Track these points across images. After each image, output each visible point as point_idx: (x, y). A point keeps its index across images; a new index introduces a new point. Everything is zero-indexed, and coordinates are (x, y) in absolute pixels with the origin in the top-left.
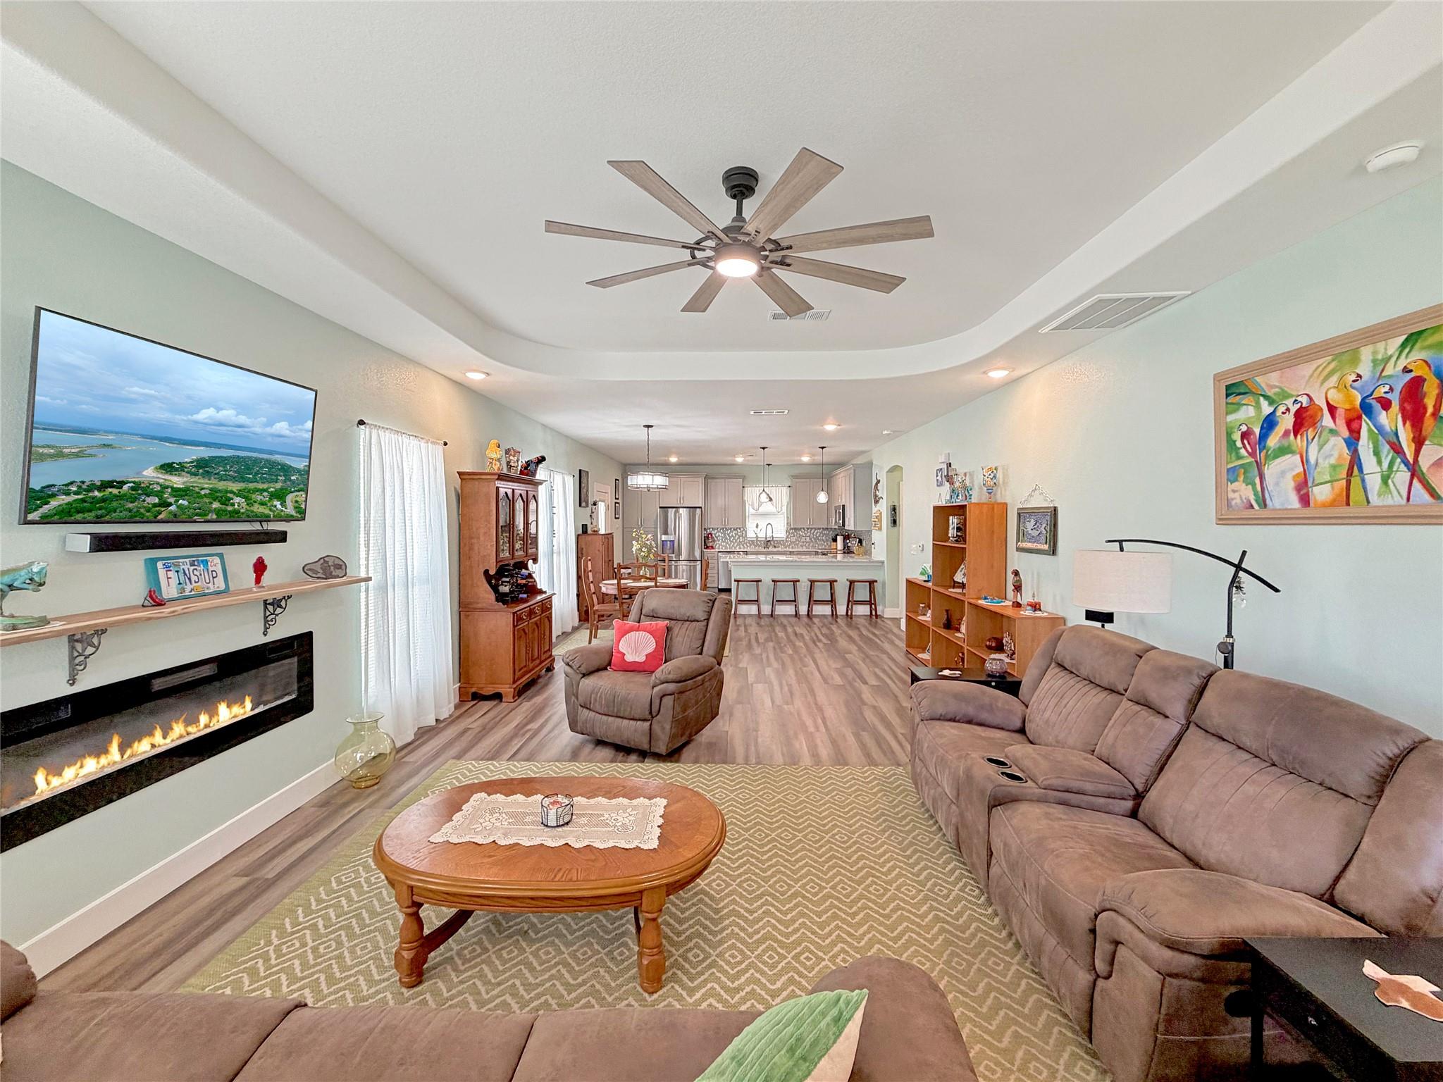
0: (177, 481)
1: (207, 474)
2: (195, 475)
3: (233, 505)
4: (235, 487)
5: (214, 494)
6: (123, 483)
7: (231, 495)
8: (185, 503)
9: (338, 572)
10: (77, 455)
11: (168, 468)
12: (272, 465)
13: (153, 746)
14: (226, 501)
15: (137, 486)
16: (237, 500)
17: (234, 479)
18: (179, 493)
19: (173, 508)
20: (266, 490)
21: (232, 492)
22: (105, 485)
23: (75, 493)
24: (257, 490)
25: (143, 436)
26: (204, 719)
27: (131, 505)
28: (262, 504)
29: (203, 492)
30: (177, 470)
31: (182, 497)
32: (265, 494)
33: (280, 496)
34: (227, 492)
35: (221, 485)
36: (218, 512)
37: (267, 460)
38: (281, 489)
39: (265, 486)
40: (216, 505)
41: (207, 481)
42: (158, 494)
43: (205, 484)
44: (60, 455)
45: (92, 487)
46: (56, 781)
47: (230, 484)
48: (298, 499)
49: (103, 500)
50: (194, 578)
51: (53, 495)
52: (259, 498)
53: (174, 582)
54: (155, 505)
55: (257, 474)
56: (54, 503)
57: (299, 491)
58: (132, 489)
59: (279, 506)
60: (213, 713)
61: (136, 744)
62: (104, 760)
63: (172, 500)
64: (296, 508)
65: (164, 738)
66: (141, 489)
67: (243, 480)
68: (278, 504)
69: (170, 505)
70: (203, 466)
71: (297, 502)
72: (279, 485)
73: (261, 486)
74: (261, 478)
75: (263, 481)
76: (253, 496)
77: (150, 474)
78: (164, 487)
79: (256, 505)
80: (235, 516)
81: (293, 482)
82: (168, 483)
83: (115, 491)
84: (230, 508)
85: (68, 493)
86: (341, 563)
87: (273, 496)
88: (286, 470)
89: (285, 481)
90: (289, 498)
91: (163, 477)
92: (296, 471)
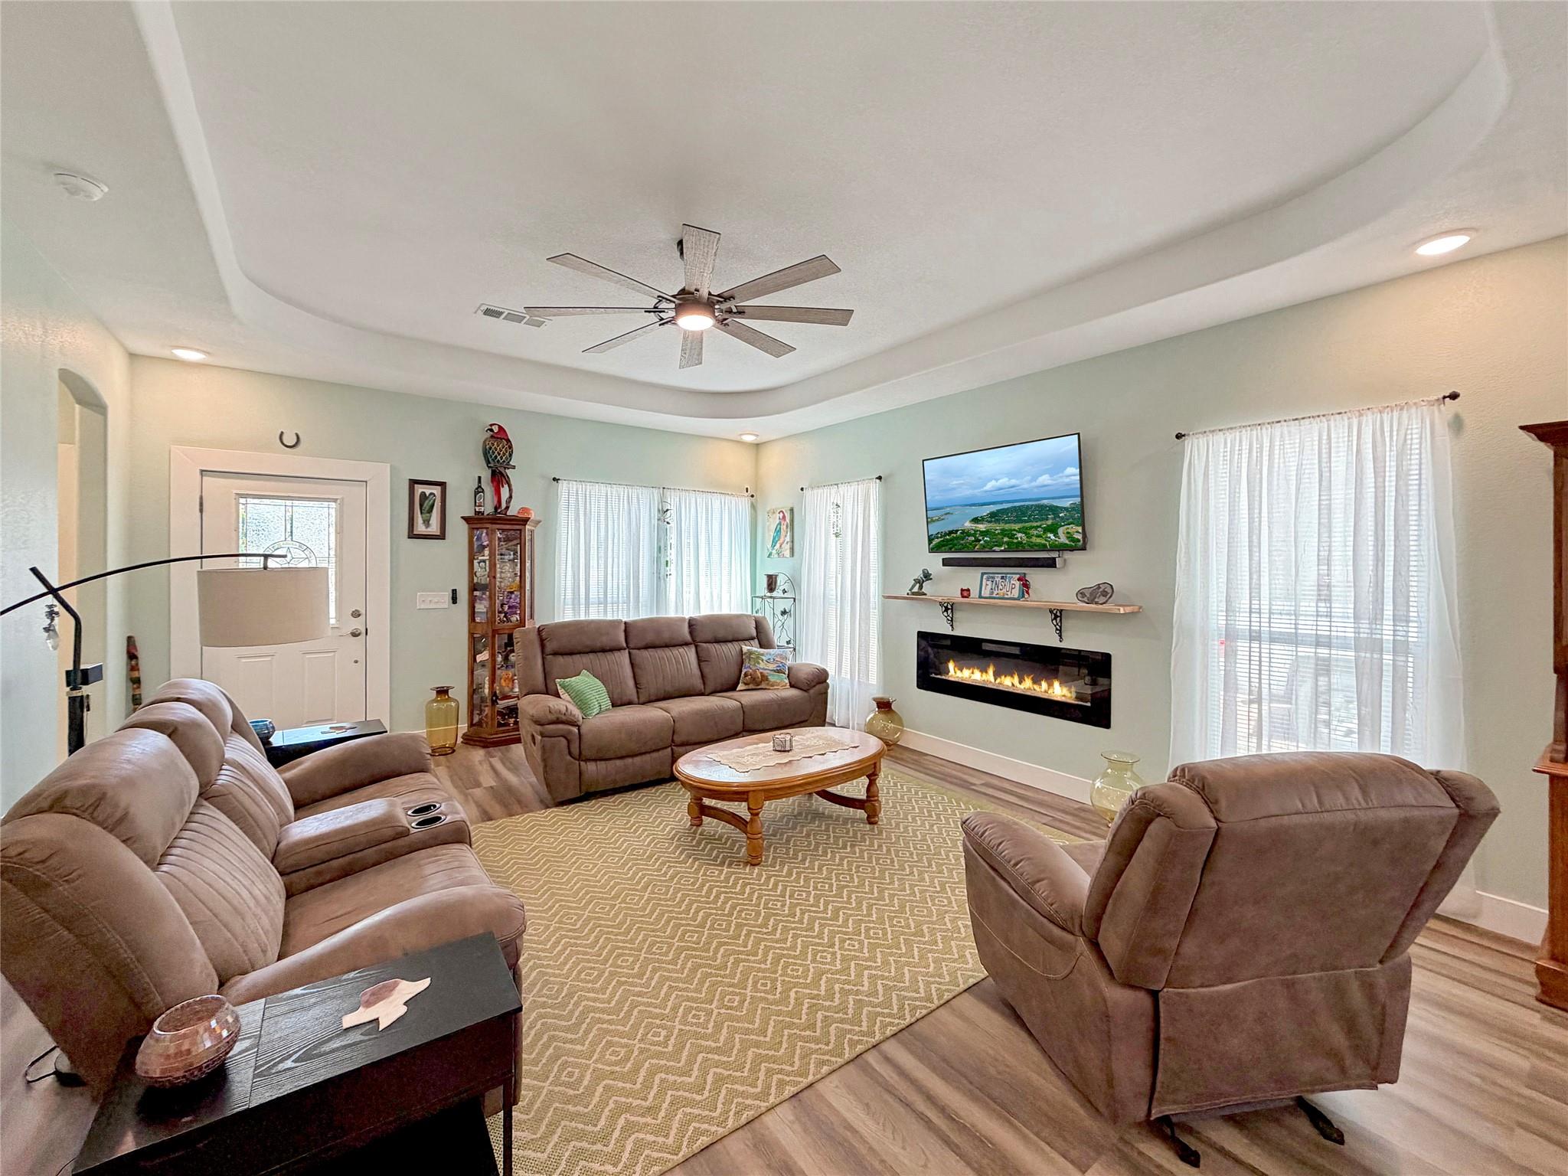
0: (982, 527)
1: (997, 521)
2: (990, 522)
3: (1017, 538)
4: (1017, 526)
5: (1004, 532)
6: (957, 531)
7: (1015, 533)
11: (976, 520)
12: (1042, 507)
14: (1012, 536)
15: (963, 532)
16: (1019, 535)
17: (1015, 522)
18: (984, 533)
19: (982, 542)
20: (1040, 527)
21: (1015, 530)
22: (951, 532)
23: (943, 538)
24: (1031, 528)
26: (1044, 685)
27: (962, 542)
28: (1038, 536)
30: (980, 521)
31: (986, 536)
32: (1039, 529)
33: (1053, 529)
34: (1012, 530)
35: (1007, 526)
36: (1007, 543)
37: (1036, 506)
38: (1052, 524)
39: (1038, 524)
40: (1006, 539)
41: (998, 525)
42: (974, 535)
43: (998, 527)
45: (946, 534)
47: (1013, 525)
48: (1069, 531)
49: (951, 540)
50: (1000, 587)
52: (1035, 532)
53: (989, 587)
54: (973, 541)
55: (1030, 516)
56: (936, 543)
57: (1070, 524)
58: (961, 533)
59: (1053, 537)
63: (981, 538)
64: (1068, 538)
66: (966, 533)
67: (1022, 521)
68: (1052, 536)
69: (980, 541)
70: (994, 516)
71: (1068, 533)
72: (1049, 522)
73: (1035, 524)
74: (1035, 518)
75: (1036, 520)
76: (1031, 532)
77: (968, 525)
78: (976, 531)
79: (1034, 538)
80: (1019, 547)
81: (1062, 518)
82: (977, 529)
83: (954, 535)
84: (1015, 541)
85: (938, 538)
86: (1110, 590)
87: (1046, 530)
88: (1055, 510)
89: (1054, 518)
90: (1061, 531)
91: (974, 526)
92: (1066, 509)
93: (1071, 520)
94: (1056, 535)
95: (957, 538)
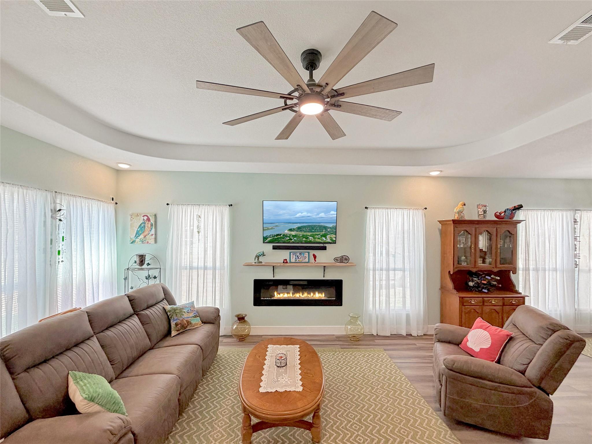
0: (293, 233)
1: (301, 231)
2: (298, 231)
3: (309, 239)
4: (309, 234)
5: (303, 236)
6: (281, 235)
7: (308, 236)
8: (296, 239)
9: (346, 261)
10: (272, 229)
11: (291, 230)
12: (321, 226)
13: (300, 296)
14: (307, 238)
16: (310, 238)
17: (309, 232)
19: (293, 240)
20: (319, 234)
21: (308, 235)
22: (277, 235)
23: (272, 237)
24: (316, 234)
25: (284, 223)
27: (283, 240)
28: (318, 238)
29: (300, 236)
30: (293, 230)
31: (295, 237)
32: (319, 235)
33: (325, 236)
34: (307, 235)
35: (305, 234)
36: (305, 241)
37: (318, 225)
38: (325, 234)
39: (319, 233)
40: (304, 239)
41: (301, 233)
42: (289, 237)
43: (301, 234)
44: (268, 229)
45: (275, 236)
46: (279, 296)
47: (308, 233)
48: (331, 237)
49: (277, 239)
50: (299, 258)
51: (268, 238)
52: (317, 237)
53: (294, 258)
54: (288, 240)
55: (315, 230)
56: (268, 240)
57: (331, 234)
58: (283, 236)
59: (325, 239)
60: (314, 294)
61: (296, 294)
62: (289, 295)
63: (292, 238)
64: (331, 239)
65: (302, 295)
66: (285, 236)
67: (312, 232)
68: (324, 238)
69: (292, 239)
70: (299, 229)
71: (331, 238)
72: (323, 233)
73: (317, 233)
74: (317, 231)
75: (318, 231)
76: (315, 236)
77: (286, 232)
79: (317, 239)
80: (310, 242)
81: (329, 231)
82: (291, 234)
83: (279, 236)
84: (308, 240)
85: (270, 237)
86: (348, 258)
87: (322, 236)
88: (326, 228)
89: (325, 231)
90: (328, 236)
91: (290, 233)
92: (330, 228)
93: (332, 232)
94: (326, 238)
95: (280, 238)
